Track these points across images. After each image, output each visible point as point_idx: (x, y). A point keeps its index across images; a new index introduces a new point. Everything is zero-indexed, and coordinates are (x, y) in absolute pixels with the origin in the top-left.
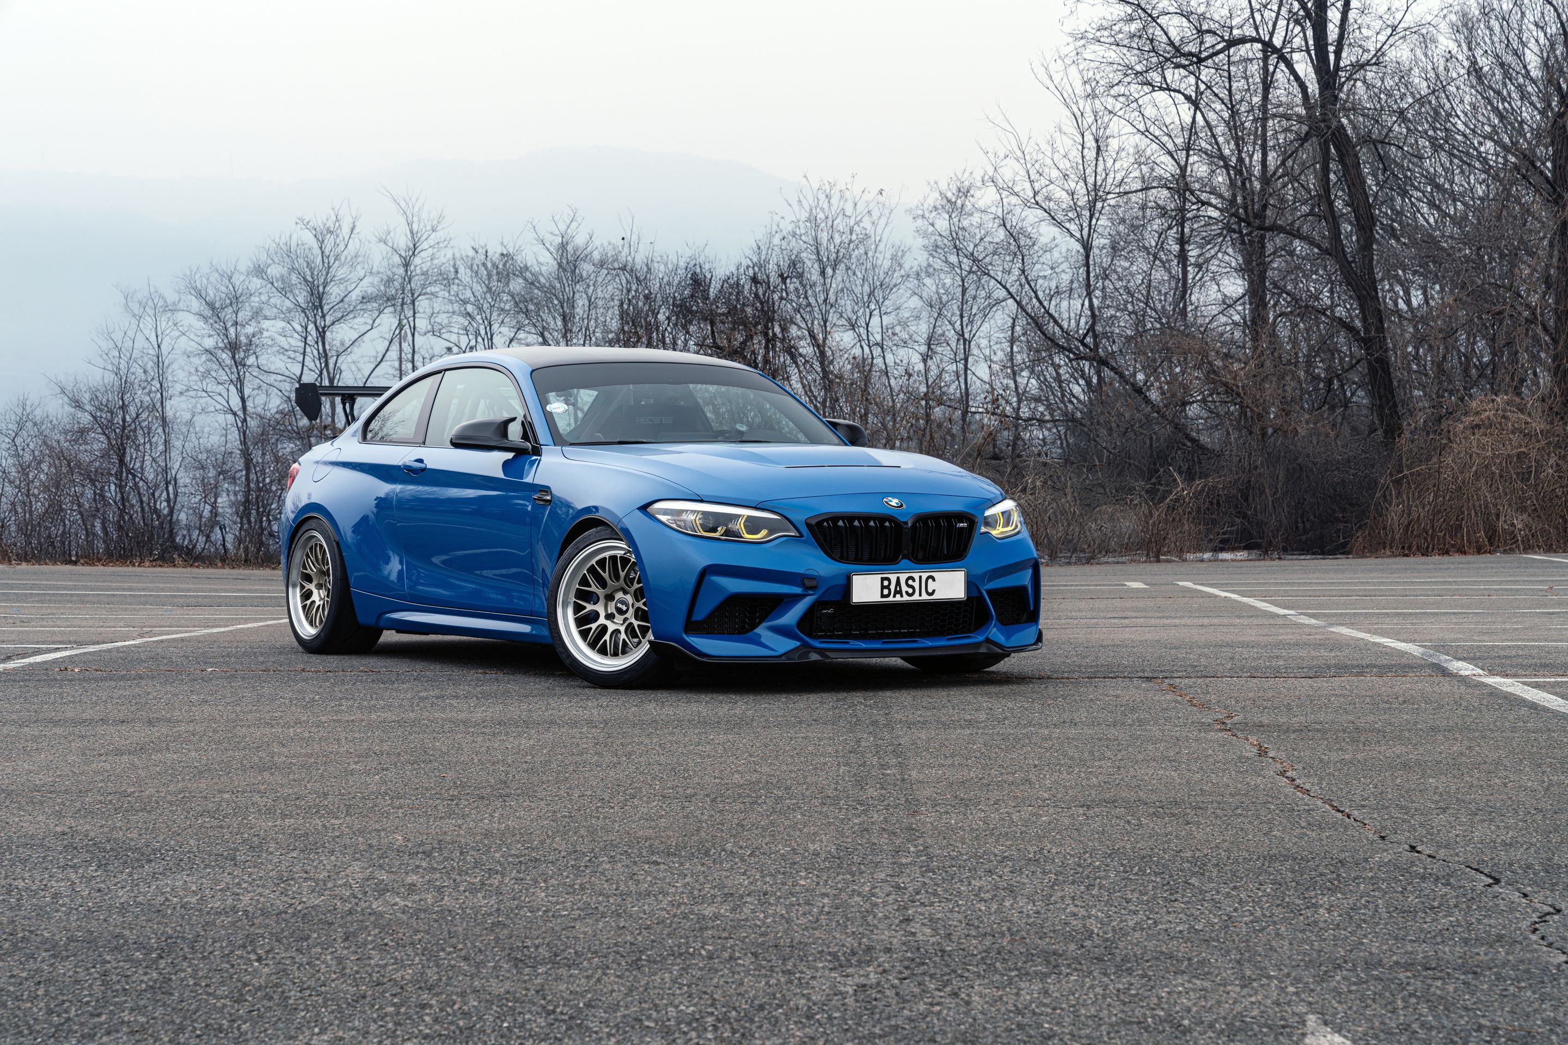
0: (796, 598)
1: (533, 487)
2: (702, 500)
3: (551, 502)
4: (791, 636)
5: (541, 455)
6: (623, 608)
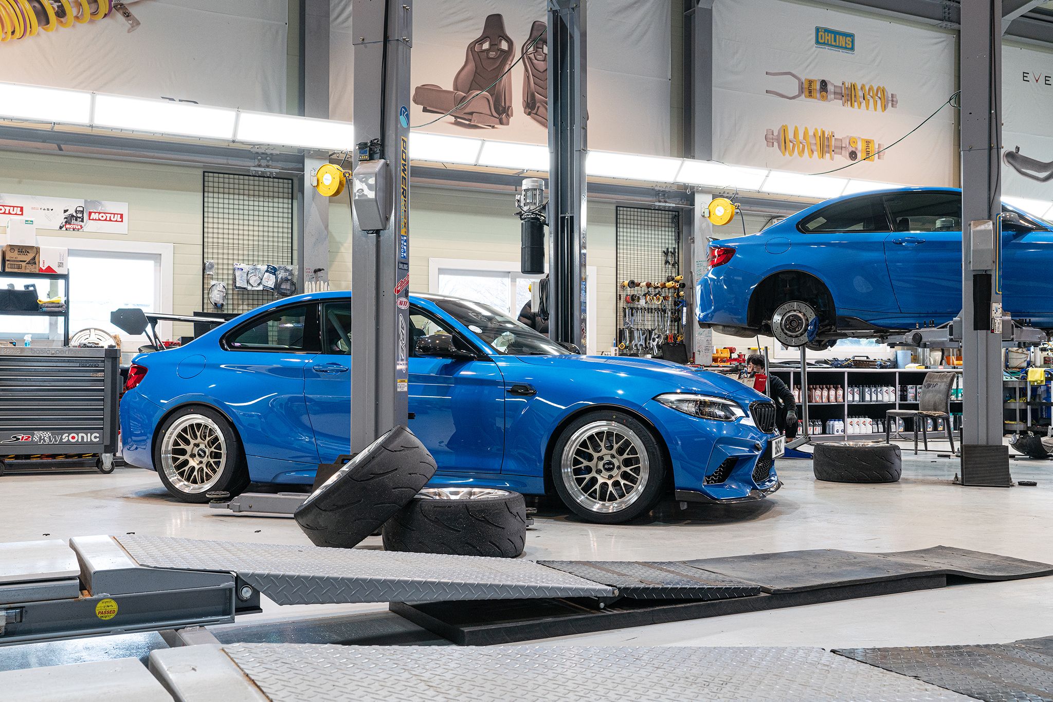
1: (504, 384)
2: (695, 393)
3: (534, 394)
4: (749, 483)
5: (492, 361)
6: (609, 467)
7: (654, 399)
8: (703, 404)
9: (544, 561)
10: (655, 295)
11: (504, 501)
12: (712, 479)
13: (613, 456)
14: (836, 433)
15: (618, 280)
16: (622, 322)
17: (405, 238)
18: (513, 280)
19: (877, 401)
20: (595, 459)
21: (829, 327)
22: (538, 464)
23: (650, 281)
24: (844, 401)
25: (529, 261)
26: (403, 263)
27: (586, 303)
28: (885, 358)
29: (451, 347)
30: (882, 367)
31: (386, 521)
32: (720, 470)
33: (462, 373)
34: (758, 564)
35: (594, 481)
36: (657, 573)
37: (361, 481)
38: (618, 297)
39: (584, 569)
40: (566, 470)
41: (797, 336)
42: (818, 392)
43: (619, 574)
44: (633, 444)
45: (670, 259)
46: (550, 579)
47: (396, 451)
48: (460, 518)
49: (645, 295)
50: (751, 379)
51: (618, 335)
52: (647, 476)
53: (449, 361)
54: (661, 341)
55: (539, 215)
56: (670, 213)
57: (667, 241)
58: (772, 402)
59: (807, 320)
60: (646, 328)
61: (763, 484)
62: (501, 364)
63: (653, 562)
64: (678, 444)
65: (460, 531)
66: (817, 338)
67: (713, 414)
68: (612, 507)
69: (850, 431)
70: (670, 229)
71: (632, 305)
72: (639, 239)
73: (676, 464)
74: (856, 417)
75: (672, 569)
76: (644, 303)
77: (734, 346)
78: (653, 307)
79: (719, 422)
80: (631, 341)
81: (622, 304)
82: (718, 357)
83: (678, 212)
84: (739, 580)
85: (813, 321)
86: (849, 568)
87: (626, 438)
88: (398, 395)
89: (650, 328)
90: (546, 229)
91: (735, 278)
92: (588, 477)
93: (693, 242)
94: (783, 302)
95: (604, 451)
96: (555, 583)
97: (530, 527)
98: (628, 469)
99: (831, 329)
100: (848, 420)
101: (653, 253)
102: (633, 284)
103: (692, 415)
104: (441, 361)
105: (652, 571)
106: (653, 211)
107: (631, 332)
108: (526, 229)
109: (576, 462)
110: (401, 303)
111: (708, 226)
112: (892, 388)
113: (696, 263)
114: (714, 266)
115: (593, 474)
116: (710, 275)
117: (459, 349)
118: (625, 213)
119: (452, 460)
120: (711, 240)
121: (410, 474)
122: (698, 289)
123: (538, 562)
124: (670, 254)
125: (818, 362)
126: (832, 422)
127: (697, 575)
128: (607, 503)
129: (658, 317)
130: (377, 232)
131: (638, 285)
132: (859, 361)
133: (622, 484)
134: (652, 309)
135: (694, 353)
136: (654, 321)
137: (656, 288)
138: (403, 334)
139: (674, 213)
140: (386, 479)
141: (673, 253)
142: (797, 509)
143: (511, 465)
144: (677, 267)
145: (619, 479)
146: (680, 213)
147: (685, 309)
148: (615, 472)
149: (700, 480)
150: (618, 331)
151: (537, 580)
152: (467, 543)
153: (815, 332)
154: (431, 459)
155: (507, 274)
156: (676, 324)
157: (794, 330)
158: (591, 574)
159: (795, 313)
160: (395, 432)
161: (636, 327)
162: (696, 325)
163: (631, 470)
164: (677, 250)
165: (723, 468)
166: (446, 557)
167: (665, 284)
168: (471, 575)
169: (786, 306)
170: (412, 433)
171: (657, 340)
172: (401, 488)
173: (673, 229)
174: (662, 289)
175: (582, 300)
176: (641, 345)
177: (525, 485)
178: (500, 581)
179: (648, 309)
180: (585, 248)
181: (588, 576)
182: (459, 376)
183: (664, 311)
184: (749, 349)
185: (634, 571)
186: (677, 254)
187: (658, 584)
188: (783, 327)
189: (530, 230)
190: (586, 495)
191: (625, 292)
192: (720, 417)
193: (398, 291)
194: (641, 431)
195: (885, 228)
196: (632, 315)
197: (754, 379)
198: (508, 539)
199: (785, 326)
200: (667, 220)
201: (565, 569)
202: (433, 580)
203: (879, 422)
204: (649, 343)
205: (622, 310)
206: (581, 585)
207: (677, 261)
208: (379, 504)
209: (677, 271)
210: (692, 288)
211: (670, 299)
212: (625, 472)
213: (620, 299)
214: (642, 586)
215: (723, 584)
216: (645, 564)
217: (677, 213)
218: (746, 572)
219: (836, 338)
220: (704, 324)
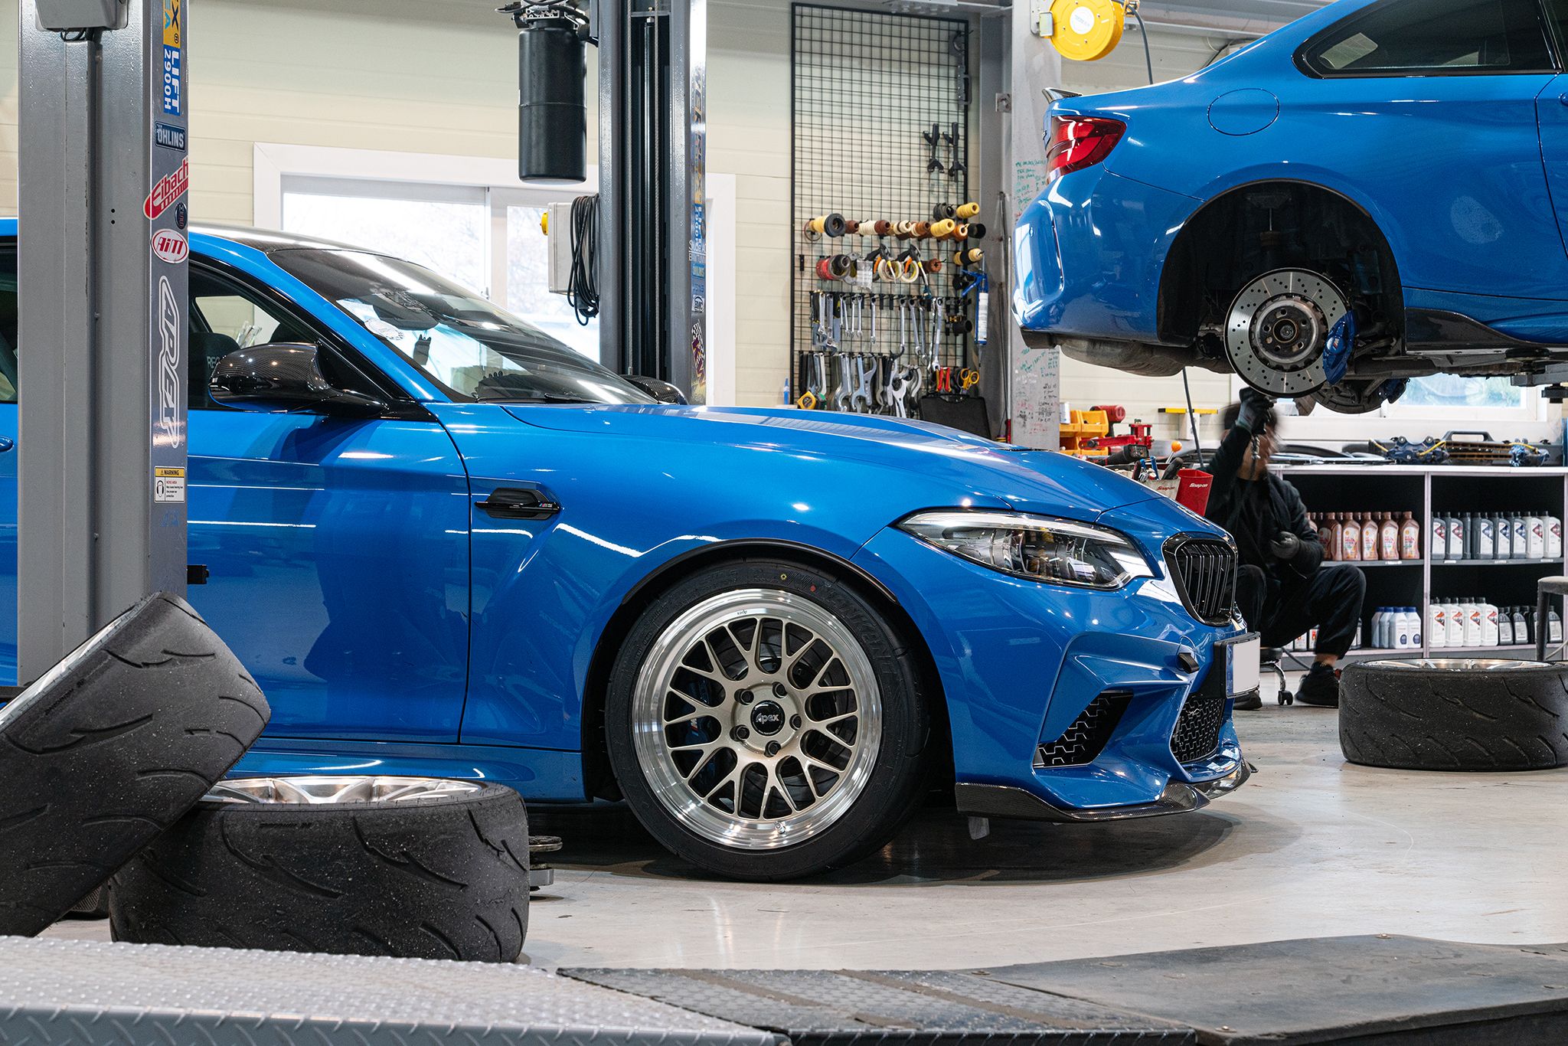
1: (469, 484)
2: (1012, 510)
3: (555, 514)
4: (1161, 763)
5: (433, 419)
6: (769, 721)
7: (895, 525)
8: (1033, 540)
9: (580, 970)
10: (901, 258)
11: (464, 808)
12: (1060, 752)
13: (779, 690)
14: (1398, 645)
15: (797, 215)
16: (807, 334)
17: (176, 55)
18: (499, 212)
19: (1511, 556)
20: (729, 699)
21: (1382, 343)
22: (566, 716)
23: (886, 217)
24: (1422, 557)
25: (542, 145)
26: (171, 129)
27: (704, 266)
28: (1534, 439)
29: (312, 381)
30: (1525, 461)
31: (117, 869)
32: (1081, 727)
33: (343, 455)
34: (1187, 975)
35: (725, 760)
36: (902, 997)
37: (45, 751)
38: (797, 263)
39: (694, 988)
40: (646, 729)
41: (1294, 368)
42: (1351, 532)
43: (794, 1001)
44: (835, 655)
45: (941, 155)
46: (594, 1013)
47: (147, 665)
48: (337, 856)
49: (872, 257)
50: (1169, 484)
51: (796, 371)
52: (876, 746)
53: (306, 421)
54: (917, 388)
55: (570, 12)
56: (944, 24)
57: (934, 105)
58: (1226, 539)
59: (1323, 321)
60: (876, 350)
61: (1203, 766)
62: (457, 428)
63: (892, 972)
64: (964, 655)
65: (336, 895)
66: (1351, 374)
67: (1062, 571)
68: (775, 833)
69: (1438, 639)
70: (943, 71)
71: (835, 287)
72: (856, 99)
73: (959, 716)
74: (1453, 602)
75: (946, 988)
76: (870, 281)
77: (1118, 404)
78: (895, 292)
79: (1079, 592)
80: (831, 388)
81: (807, 283)
82: (1075, 434)
83: (966, 22)
84: (1135, 1014)
85: (1338, 324)
86: (1442, 981)
87: (816, 636)
88: (156, 513)
89: (885, 351)
90: (591, 56)
91: (1125, 204)
92: (708, 749)
93: (1008, 108)
94: (1256, 272)
95: (755, 675)
96: (609, 1022)
97: (543, 890)
98: (821, 726)
99: (1388, 347)
100: (1433, 610)
101: (895, 139)
102: (837, 225)
103: (1003, 572)
104: (282, 422)
105: (888, 992)
106: (896, 19)
107: (833, 363)
108: (532, 53)
109: (675, 706)
110: (164, 246)
111: (1049, 61)
112: (1553, 521)
113: (1014, 169)
114: (1066, 170)
115: (724, 740)
116: (1055, 197)
117: (339, 386)
118: (816, 22)
119: (317, 706)
120: (1057, 96)
121: (190, 731)
122: (1022, 237)
123: (561, 972)
124: (942, 142)
125: (1351, 449)
126: (1387, 616)
127: (1014, 1003)
128: (763, 824)
129: (909, 319)
130: (93, 35)
131: (853, 228)
132: (1464, 444)
133: (805, 769)
134: (891, 297)
135: (1008, 423)
136: (899, 330)
137: (903, 237)
138: (171, 336)
139: (954, 25)
140: (117, 745)
141: (952, 140)
142: (1294, 837)
143: (486, 716)
144: (961, 178)
145: (798, 753)
146: (972, 27)
147: (983, 298)
148: (785, 735)
149: (1026, 756)
150: (796, 359)
151: (558, 1015)
152: (357, 929)
153: (1346, 357)
154: (252, 690)
155: (480, 193)
156: (959, 339)
157: (1285, 350)
158: (715, 1001)
159: (1289, 303)
160: (145, 611)
161: (846, 348)
162: (1016, 341)
163: (831, 727)
164: (961, 132)
165: (1090, 721)
166: (293, 959)
167: (928, 225)
168: (363, 1002)
169: (1265, 284)
170: (195, 613)
171: (905, 384)
172: (164, 770)
173: (952, 72)
174: (920, 239)
175: (693, 259)
176: (861, 399)
177: (529, 775)
178: (447, 1017)
179: (881, 296)
180: (700, 118)
181: (703, 1006)
182: (337, 462)
183: (926, 303)
184: (1162, 411)
185: (837, 993)
186: (961, 143)
187: (906, 1024)
188: (1258, 343)
189: (543, 55)
190: (703, 801)
191: (816, 247)
192: (1082, 578)
193: (157, 210)
194: (859, 617)
195: (1540, 64)
196: (837, 314)
197: (1176, 483)
198: (478, 918)
199: (1263, 339)
200: (934, 46)
201: (638, 988)
202: (250, 1014)
203: (1517, 615)
204: (884, 394)
205: (806, 299)
206: (685, 1026)
207: (961, 162)
208: (99, 818)
209: (961, 190)
210: (1004, 238)
211: (943, 270)
212: (815, 734)
213: (802, 268)
214: (860, 1029)
215: (1090, 1023)
216: (869, 976)
217: (962, 26)
218: (1154, 994)
219: (1403, 373)
220: (1039, 335)
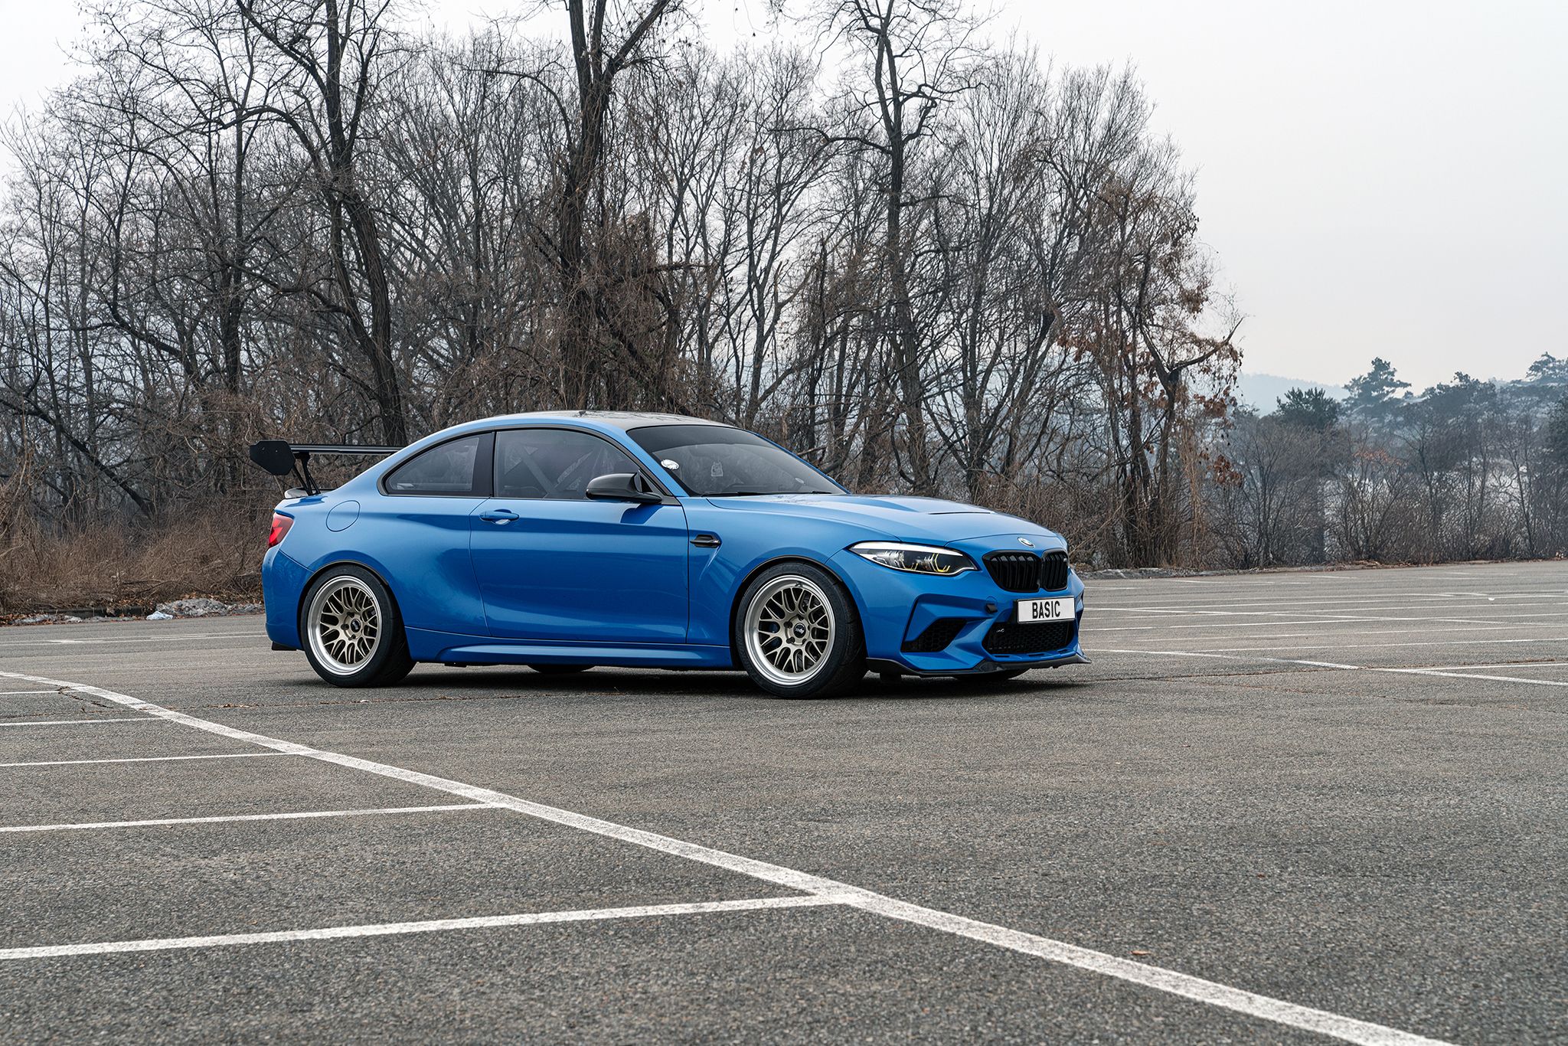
0: (977, 621)
1: (688, 533)
2: (900, 541)
3: (719, 545)
4: (977, 652)
5: (680, 505)
7: (847, 549)
103: (892, 568)
